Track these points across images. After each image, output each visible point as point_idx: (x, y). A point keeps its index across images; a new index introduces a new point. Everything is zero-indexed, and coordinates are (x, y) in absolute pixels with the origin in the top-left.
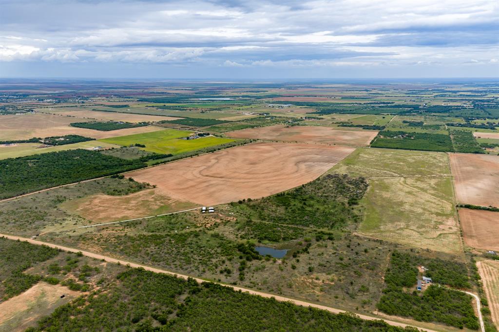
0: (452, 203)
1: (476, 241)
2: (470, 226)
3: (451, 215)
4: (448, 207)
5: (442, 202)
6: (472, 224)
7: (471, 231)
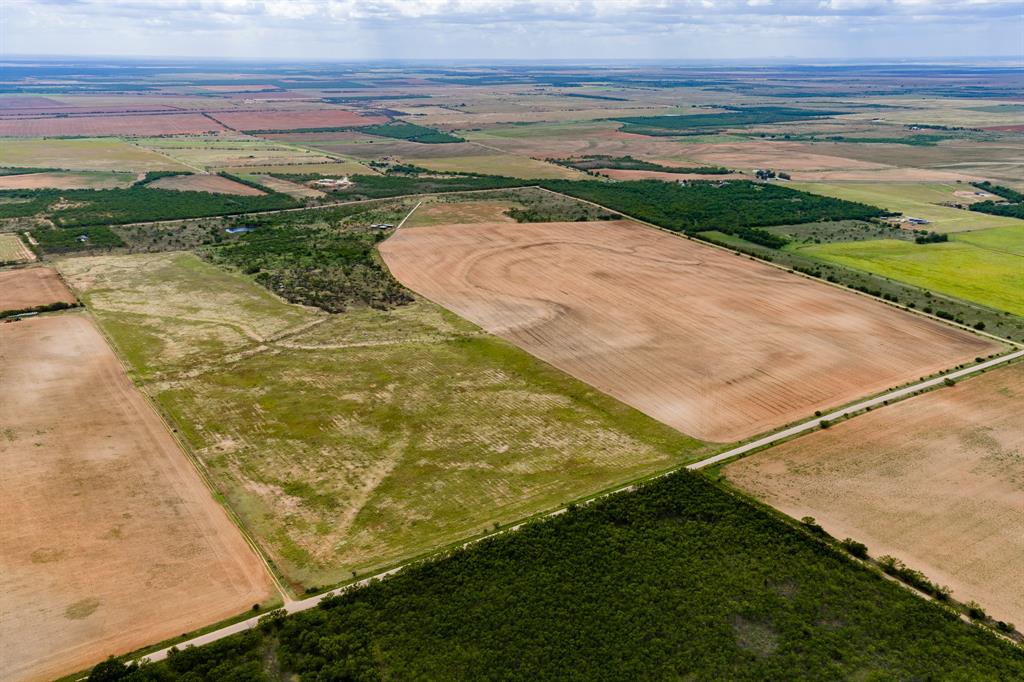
0: (96, 310)
1: (40, 274)
2: (52, 287)
3: (88, 293)
4: (98, 303)
5: (114, 308)
6: (49, 290)
7: (49, 282)
